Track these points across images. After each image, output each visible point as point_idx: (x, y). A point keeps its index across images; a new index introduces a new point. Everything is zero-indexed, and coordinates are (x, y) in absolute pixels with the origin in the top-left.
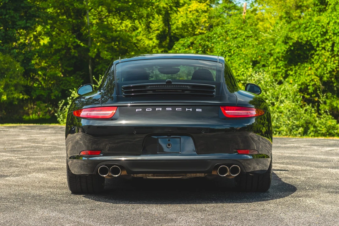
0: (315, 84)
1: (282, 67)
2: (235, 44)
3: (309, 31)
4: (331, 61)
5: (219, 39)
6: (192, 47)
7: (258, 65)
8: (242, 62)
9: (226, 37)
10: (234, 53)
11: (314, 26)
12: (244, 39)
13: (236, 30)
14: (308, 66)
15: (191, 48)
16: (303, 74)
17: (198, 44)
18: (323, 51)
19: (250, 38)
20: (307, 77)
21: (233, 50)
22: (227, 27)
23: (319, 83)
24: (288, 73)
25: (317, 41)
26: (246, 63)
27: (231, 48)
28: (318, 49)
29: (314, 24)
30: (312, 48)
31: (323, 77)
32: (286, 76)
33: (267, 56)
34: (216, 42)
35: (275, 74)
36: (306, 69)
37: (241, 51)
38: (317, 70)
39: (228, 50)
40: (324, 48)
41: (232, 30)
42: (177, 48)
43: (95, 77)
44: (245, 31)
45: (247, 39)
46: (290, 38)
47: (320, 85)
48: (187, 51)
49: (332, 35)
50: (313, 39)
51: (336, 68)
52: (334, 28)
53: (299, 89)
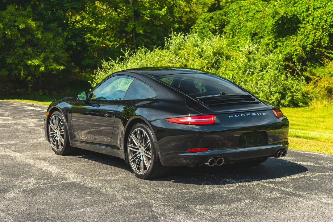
0: (298, 54)
1: (272, 39)
2: (245, 18)
3: (297, 6)
4: (312, 34)
5: (233, 14)
6: (211, 21)
7: (256, 37)
8: (245, 34)
9: (239, 12)
10: (243, 26)
11: (301, 2)
12: (254, 14)
13: (248, 6)
14: (294, 38)
15: (210, 22)
16: (289, 45)
17: (216, 19)
18: (308, 24)
19: (260, 12)
20: (292, 48)
21: (242, 23)
22: (242, 3)
23: (301, 53)
24: (277, 44)
25: (303, 16)
27: (241, 22)
28: (304, 22)
30: (299, 22)
31: (307, 47)
32: (276, 47)
33: (265, 29)
34: (231, 16)
35: (268, 45)
36: (292, 40)
39: (238, 23)
40: (308, 22)
41: (246, 6)
42: (199, 22)
43: (122, 49)
44: (256, 6)
45: (257, 13)
46: (278, 13)
47: (303, 55)
48: (206, 25)
49: (313, 11)
50: (300, 14)
51: (317, 40)
52: (314, 4)
53: (284, 58)
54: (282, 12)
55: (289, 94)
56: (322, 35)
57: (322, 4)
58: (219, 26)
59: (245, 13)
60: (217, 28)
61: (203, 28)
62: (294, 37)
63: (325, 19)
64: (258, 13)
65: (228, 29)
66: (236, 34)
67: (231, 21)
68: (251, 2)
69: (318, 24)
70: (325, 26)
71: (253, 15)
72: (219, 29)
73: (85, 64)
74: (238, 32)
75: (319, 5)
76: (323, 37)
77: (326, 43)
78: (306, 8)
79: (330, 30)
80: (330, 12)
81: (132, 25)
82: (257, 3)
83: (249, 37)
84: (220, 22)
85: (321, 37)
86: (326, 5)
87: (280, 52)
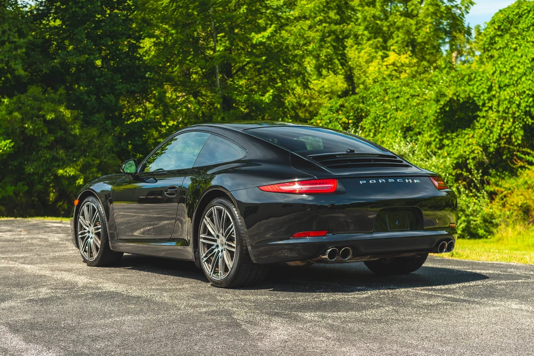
0: (476, 157)
1: (436, 135)
2: (394, 106)
3: (474, 85)
4: (498, 126)
5: (375, 100)
6: (342, 111)
7: (411, 133)
8: (393, 128)
9: (385, 97)
10: (390, 118)
11: (479, 78)
12: (408, 99)
13: (398, 87)
14: (469, 132)
15: (340, 112)
16: (462, 144)
17: (349, 107)
18: (490, 112)
19: (417, 97)
20: (466, 147)
21: (390, 114)
23: (480, 156)
24: (444, 143)
25: (484, 100)
27: (387, 111)
28: (484, 109)
29: (480, 76)
30: (477, 108)
31: (490, 147)
32: (442, 147)
33: (424, 120)
34: (372, 104)
35: (429, 144)
36: (467, 136)
38: (480, 137)
39: (383, 114)
40: (491, 108)
41: (394, 88)
42: (323, 114)
44: (411, 88)
45: (411, 98)
46: (444, 95)
47: (483, 159)
48: (334, 117)
49: (498, 90)
50: (478, 95)
51: (505, 135)
52: (500, 80)
53: (455, 164)
54: (450, 93)
55: (463, 218)
56: (513, 128)
57: (512, 80)
58: (353, 119)
59: (393, 98)
60: (351, 121)
61: (328, 121)
62: (470, 131)
63: (517, 102)
64: (414, 99)
65: (367, 123)
66: (380, 130)
67: (372, 110)
68: (402, 82)
69: (507, 111)
70: (517, 114)
71: (406, 101)
72: (353, 123)
74: (383, 127)
75: (507, 81)
76: (514, 130)
77: (519, 140)
78: (487, 87)
79: (525, 120)
80: (524, 92)
81: (219, 118)
82: (411, 83)
83: (400, 134)
84: (355, 113)
85: (512, 130)
86: (519, 81)
87: (448, 154)
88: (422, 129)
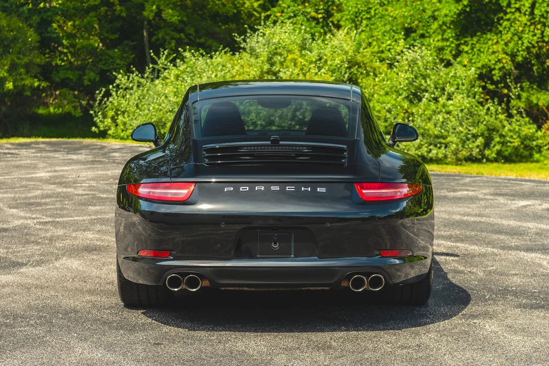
0: (504, 67)
1: (451, 39)
4: (529, 31)
6: (309, 3)
7: (413, 35)
8: (388, 29)
10: (375, 14)
14: (492, 38)
15: (307, 4)
16: (485, 51)
18: (517, 14)
20: (491, 56)
21: (374, 9)
23: (509, 66)
24: (461, 49)
26: (393, 31)
27: (371, 6)
28: (509, 10)
30: (500, 9)
31: (516, 55)
32: (458, 53)
33: (428, 20)
35: (440, 50)
36: (490, 42)
37: (387, 10)
38: (506, 44)
39: (366, 9)
40: (518, 10)
42: (284, 5)
47: (511, 69)
48: (300, 9)
53: (478, 74)
55: (497, 139)
58: (324, 13)
60: (320, 16)
61: (292, 15)
62: (493, 36)
72: (323, 18)
73: (57, 80)
74: (367, 25)
81: (154, 7)
84: (325, 6)
87: (468, 63)
88: (426, 30)
